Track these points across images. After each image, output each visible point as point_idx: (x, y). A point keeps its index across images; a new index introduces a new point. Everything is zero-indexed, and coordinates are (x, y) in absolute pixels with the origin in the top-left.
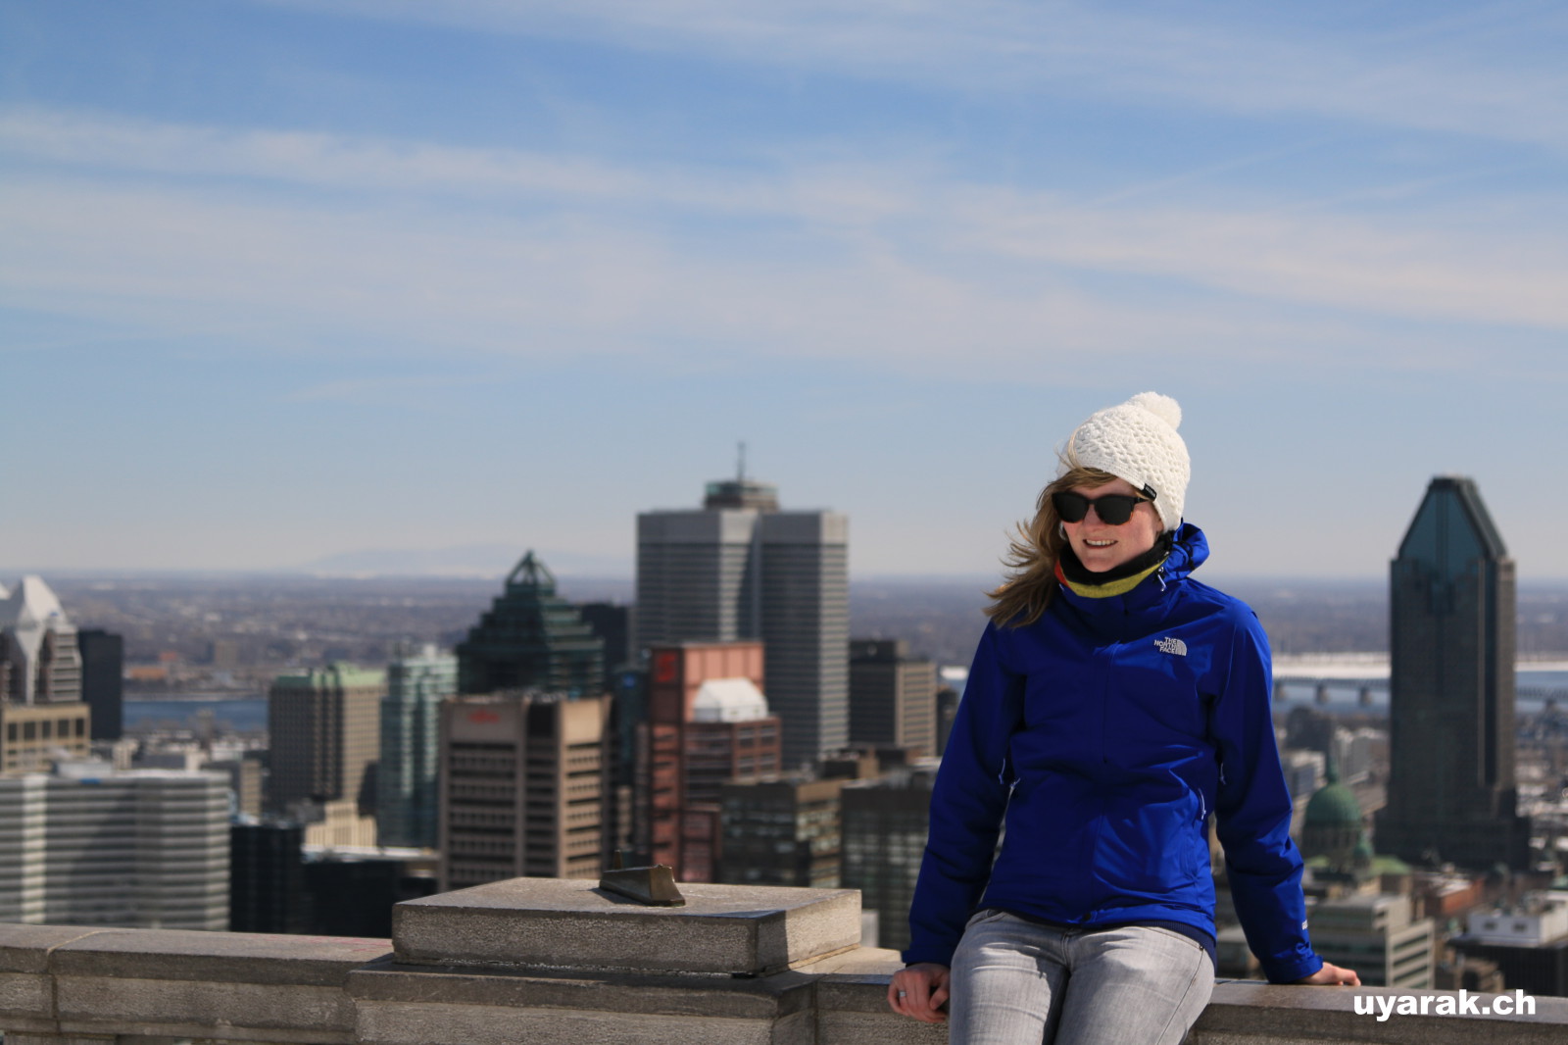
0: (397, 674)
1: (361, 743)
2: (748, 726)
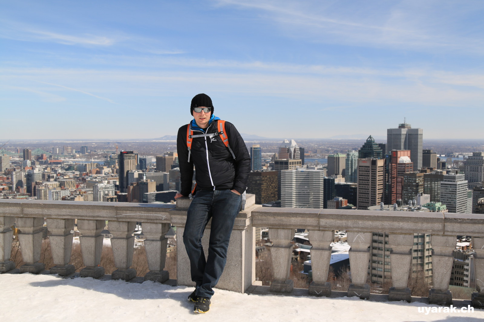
0: (348, 155)
1: (342, 166)
2: (408, 164)
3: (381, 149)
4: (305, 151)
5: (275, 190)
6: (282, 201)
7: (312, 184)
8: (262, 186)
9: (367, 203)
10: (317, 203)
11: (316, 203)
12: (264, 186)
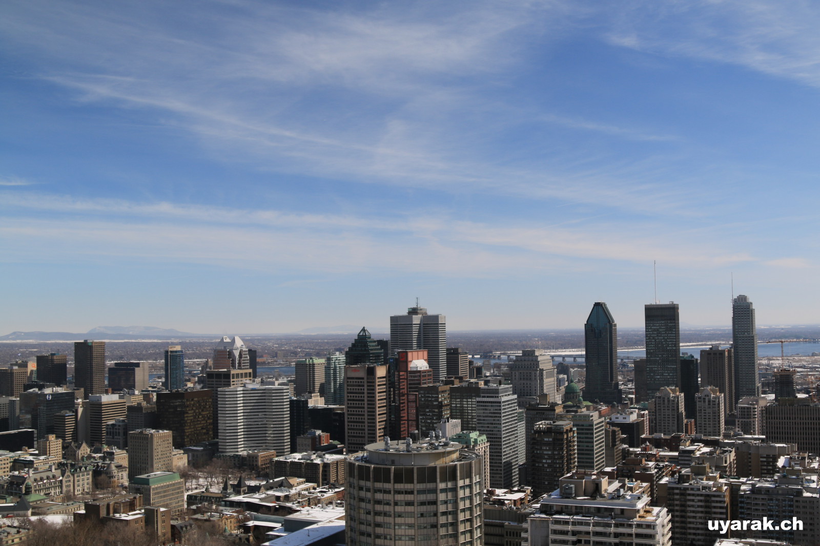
0: (329, 359)
1: (320, 377)
2: (425, 372)
3: (381, 349)
4: (257, 354)
5: (208, 421)
6: (220, 441)
7: (271, 410)
8: (185, 415)
9: (361, 437)
10: (280, 441)
11: (278, 441)
12: (189, 416)
